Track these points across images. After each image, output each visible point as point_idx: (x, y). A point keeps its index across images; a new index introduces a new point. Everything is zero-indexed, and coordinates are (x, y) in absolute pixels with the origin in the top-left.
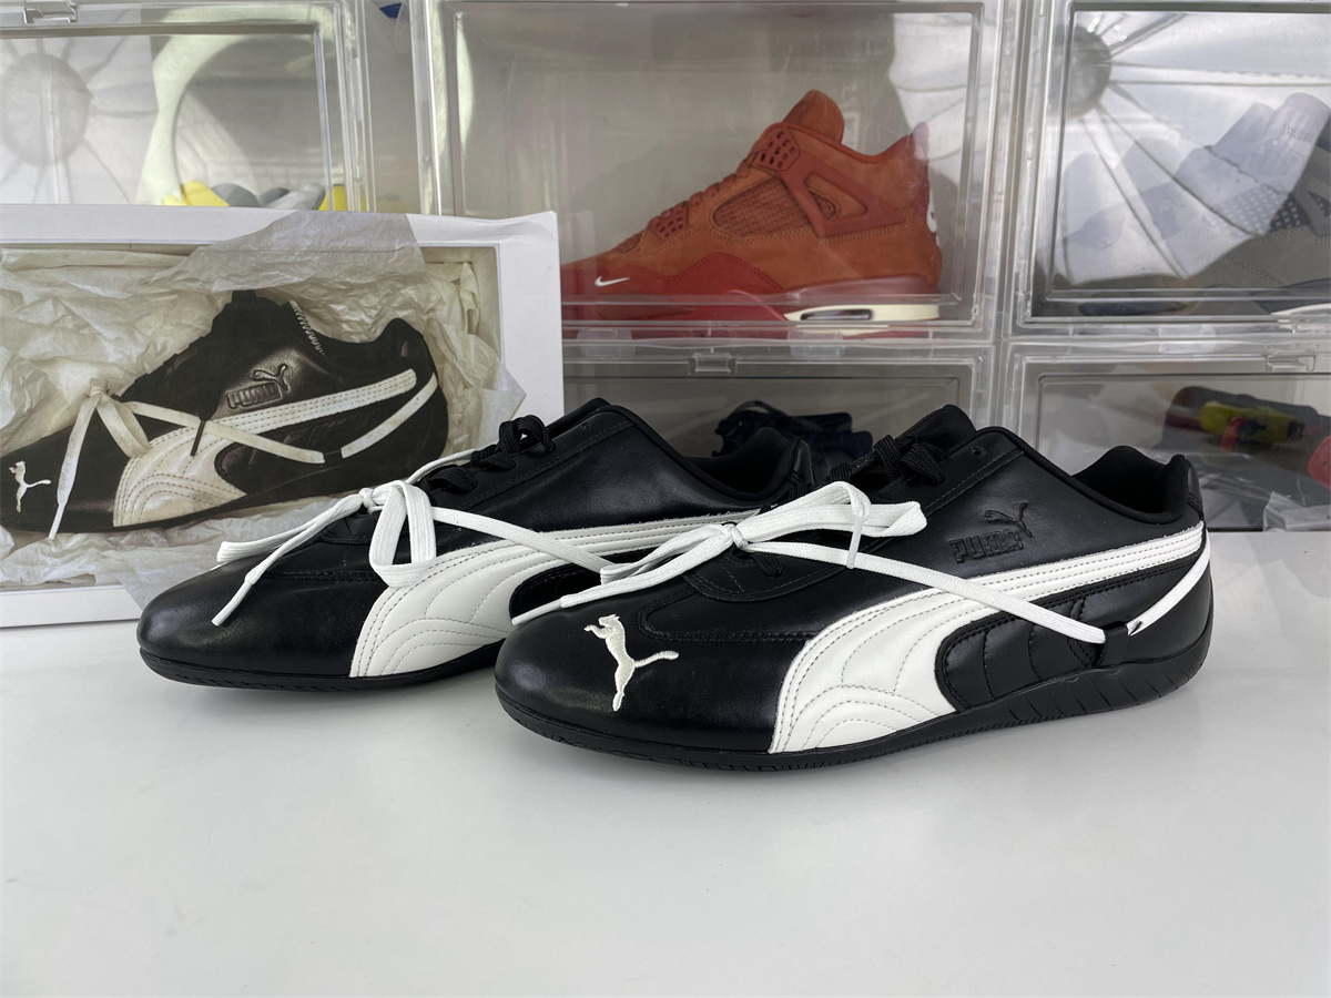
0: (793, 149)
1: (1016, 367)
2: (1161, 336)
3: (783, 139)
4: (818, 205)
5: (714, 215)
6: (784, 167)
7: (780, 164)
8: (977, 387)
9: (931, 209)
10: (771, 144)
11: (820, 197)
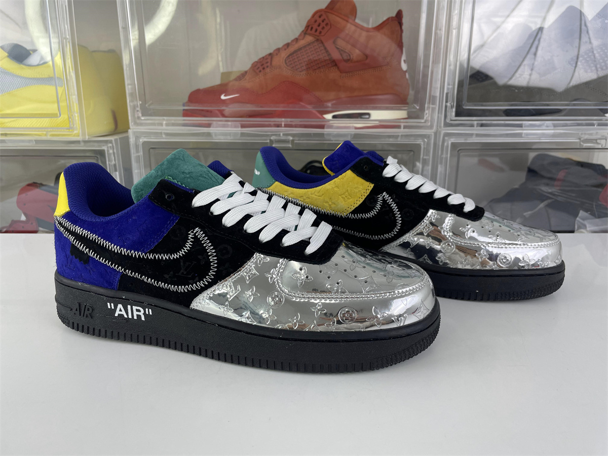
0: (327, 24)
1: (446, 144)
3: (322, 18)
4: (341, 54)
5: (285, 60)
6: (322, 34)
7: (320, 32)
10: (316, 21)
11: (342, 50)
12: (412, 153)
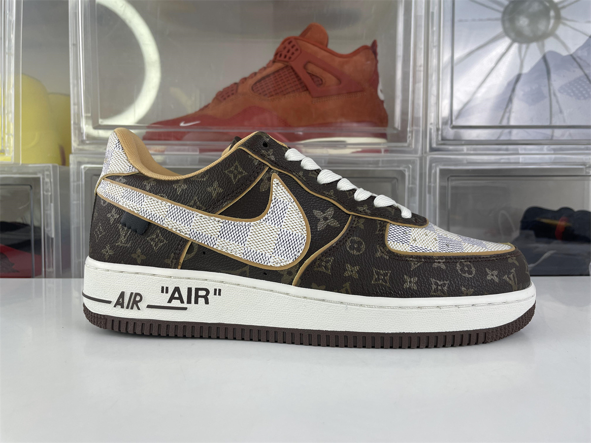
0: (297, 50)
1: (433, 171)
2: (520, 152)
3: (292, 44)
4: (313, 79)
5: (252, 88)
6: (292, 59)
7: (290, 58)
8: (409, 184)
9: (380, 87)
10: (285, 48)
11: (313, 75)
12: (395, 180)
